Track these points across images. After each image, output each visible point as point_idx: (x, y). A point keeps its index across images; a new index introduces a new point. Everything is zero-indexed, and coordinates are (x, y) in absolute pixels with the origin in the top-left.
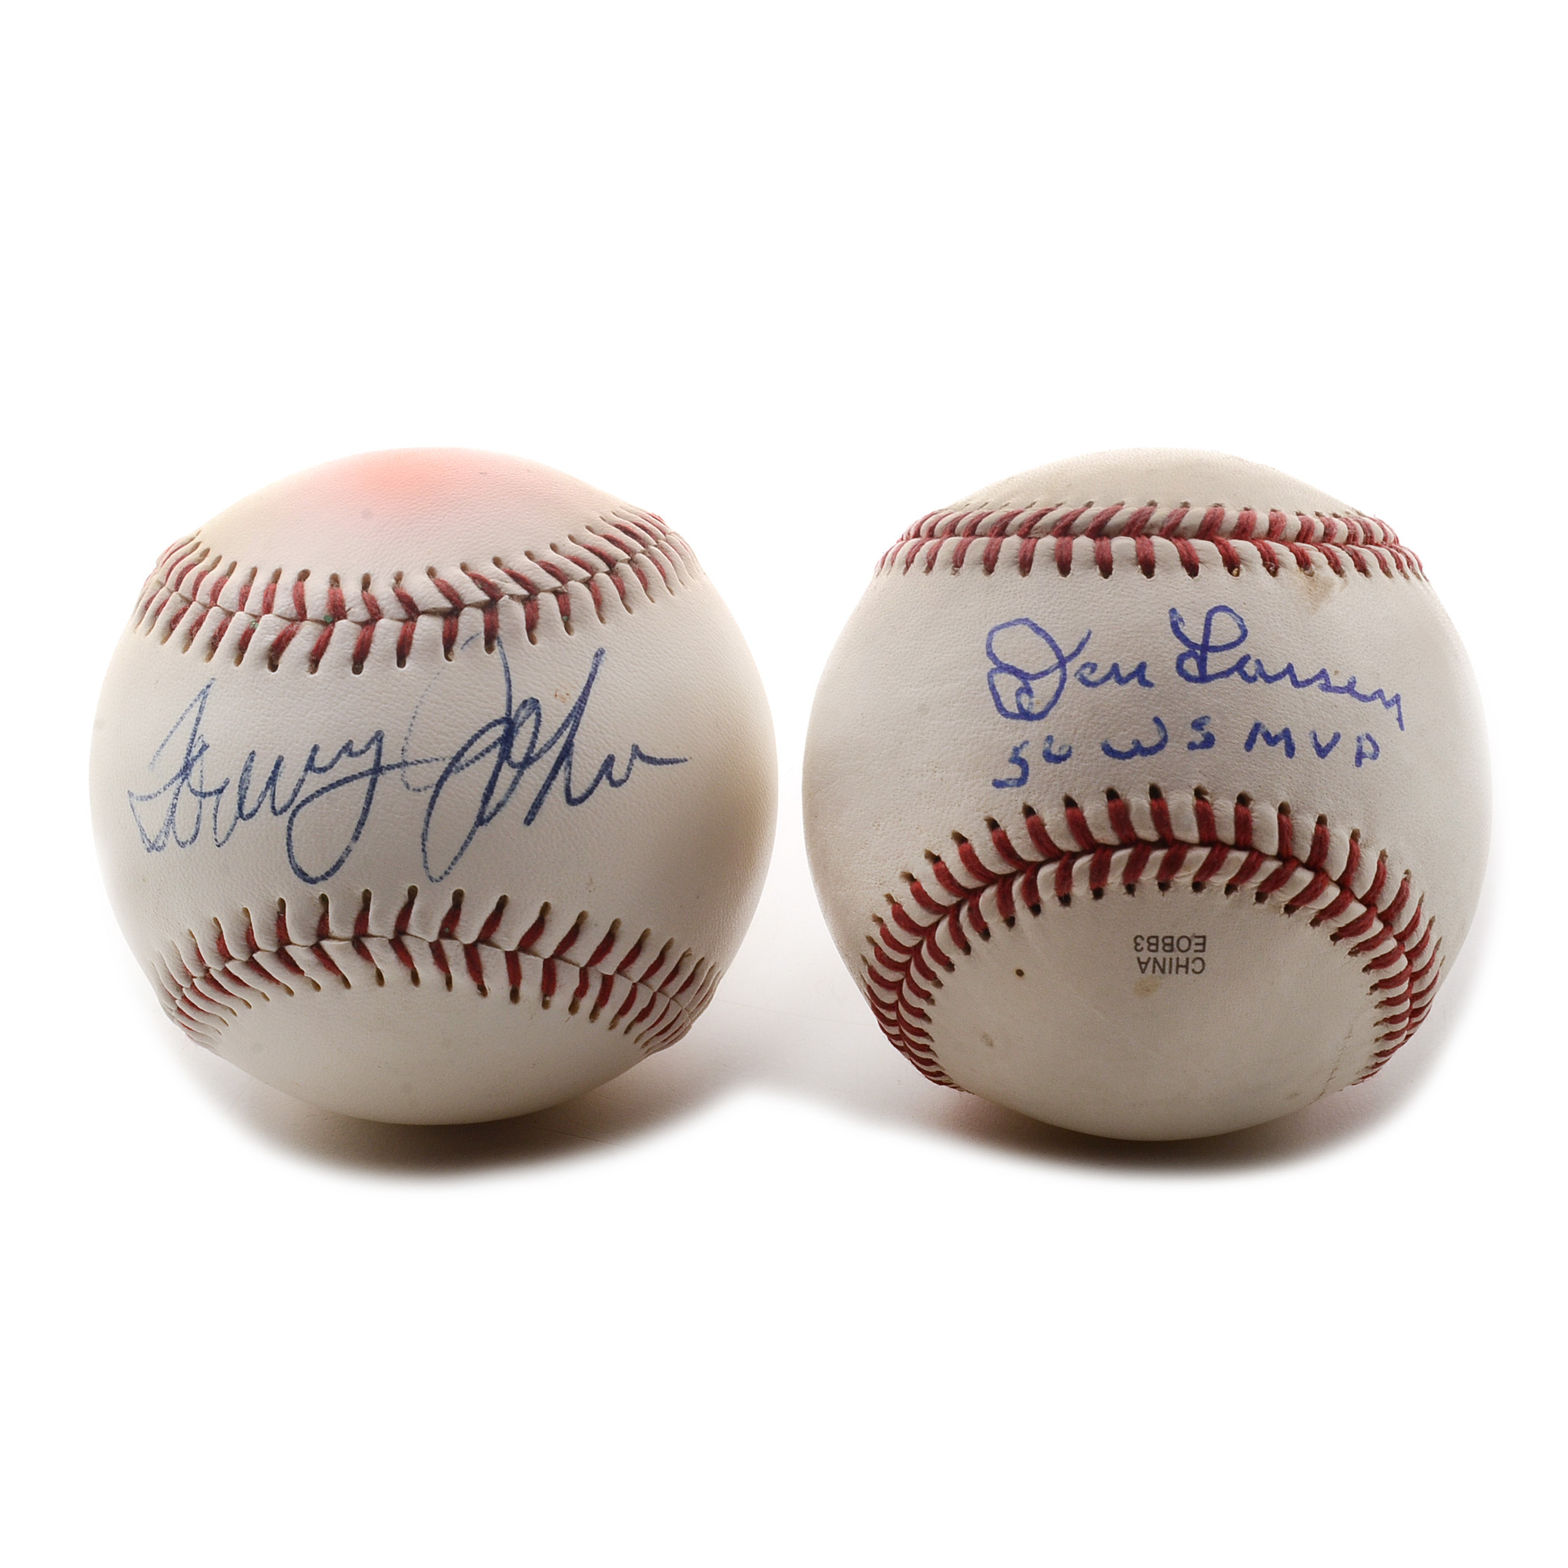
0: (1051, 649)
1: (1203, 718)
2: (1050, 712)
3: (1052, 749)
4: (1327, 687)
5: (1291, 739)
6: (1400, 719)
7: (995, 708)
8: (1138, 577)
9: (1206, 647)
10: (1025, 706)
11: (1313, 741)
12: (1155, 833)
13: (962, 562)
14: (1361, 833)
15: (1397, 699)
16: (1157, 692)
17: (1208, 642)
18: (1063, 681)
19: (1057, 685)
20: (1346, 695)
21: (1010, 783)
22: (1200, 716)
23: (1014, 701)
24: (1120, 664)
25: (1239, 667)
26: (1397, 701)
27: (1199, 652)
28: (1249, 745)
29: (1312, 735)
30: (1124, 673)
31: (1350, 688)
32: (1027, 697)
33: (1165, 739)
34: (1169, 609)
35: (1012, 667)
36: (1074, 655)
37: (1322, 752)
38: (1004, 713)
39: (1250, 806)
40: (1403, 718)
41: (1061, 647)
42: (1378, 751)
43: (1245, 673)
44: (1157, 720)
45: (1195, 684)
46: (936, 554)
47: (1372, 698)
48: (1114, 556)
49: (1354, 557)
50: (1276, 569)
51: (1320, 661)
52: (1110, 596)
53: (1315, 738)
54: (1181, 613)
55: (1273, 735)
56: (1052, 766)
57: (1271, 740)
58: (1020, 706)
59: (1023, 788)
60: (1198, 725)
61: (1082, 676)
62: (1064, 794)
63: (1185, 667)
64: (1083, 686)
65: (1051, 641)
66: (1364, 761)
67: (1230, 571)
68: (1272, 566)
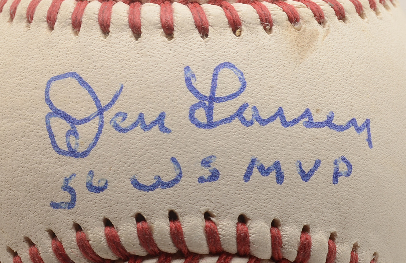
0: (92, 99)
1: (211, 157)
2: (92, 152)
3: (93, 181)
4: (311, 124)
5: (280, 170)
6: (369, 140)
7: (51, 146)
8: (161, 39)
9: (212, 99)
10: (73, 146)
11: (299, 169)
12: (174, 248)
13: (32, 18)
14: (337, 234)
15: (367, 123)
16: (173, 137)
17: (214, 94)
18: (101, 127)
19: (96, 130)
20: (326, 128)
21: (63, 205)
22: (208, 156)
23: (65, 141)
24: (145, 114)
25: (239, 114)
26: (367, 125)
27: (207, 103)
28: (247, 177)
29: (298, 164)
30: (148, 121)
31: (329, 123)
32: (74, 139)
33: (180, 175)
34: (184, 66)
35: (63, 112)
36: (110, 105)
37: (305, 176)
38: (57, 150)
39: (248, 224)
40: (372, 138)
41: (100, 98)
42: (351, 169)
43: (243, 118)
44: (173, 160)
45: (204, 130)
46: (16, 9)
47: (347, 127)
48: (143, 21)
49: (336, 8)
50: (271, 26)
51: (304, 103)
52: (138, 55)
53: (300, 167)
54: (193, 70)
55: (266, 168)
56: (93, 195)
57: (264, 171)
58: (69, 146)
59: (72, 210)
60: (206, 163)
61: (115, 123)
62: (103, 217)
63: (196, 115)
64: (116, 132)
65: (92, 92)
66: (340, 178)
67: (234, 32)
68: (268, 25)
